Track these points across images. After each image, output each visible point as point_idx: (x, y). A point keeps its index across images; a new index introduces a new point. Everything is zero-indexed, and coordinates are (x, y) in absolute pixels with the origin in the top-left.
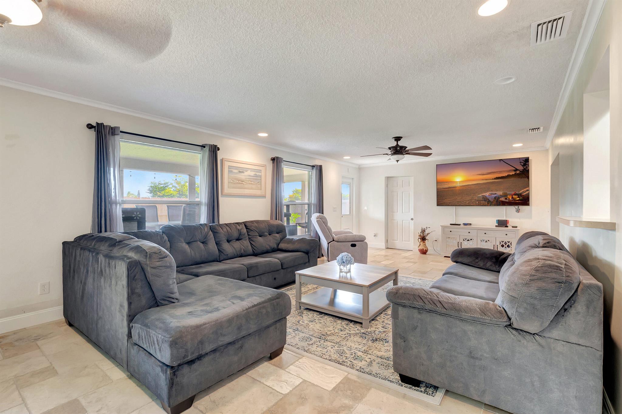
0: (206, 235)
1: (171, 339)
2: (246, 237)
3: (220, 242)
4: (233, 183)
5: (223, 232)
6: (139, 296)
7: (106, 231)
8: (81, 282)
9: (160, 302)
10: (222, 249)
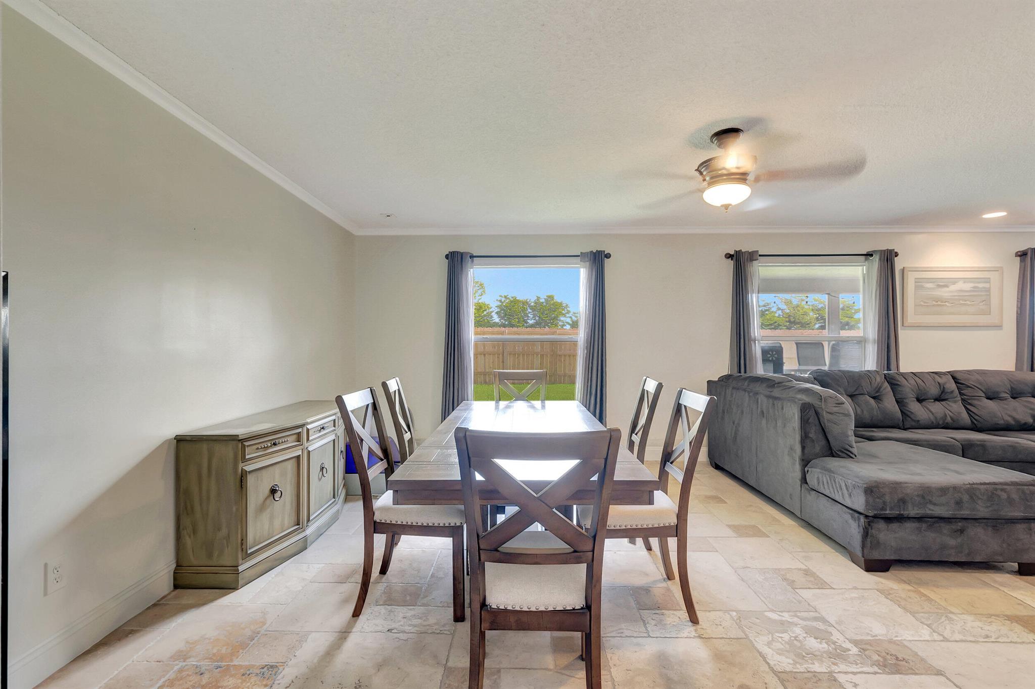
0: (879, 387)
1: (865, 486)
2: (956, 397)
3: (905, 400)
4: (925, 305)
5: (908, 385)
6: (813, 441)
7: (745, 372)
8: (734, 423)
9: (836, 453)
10: (908, 411)
